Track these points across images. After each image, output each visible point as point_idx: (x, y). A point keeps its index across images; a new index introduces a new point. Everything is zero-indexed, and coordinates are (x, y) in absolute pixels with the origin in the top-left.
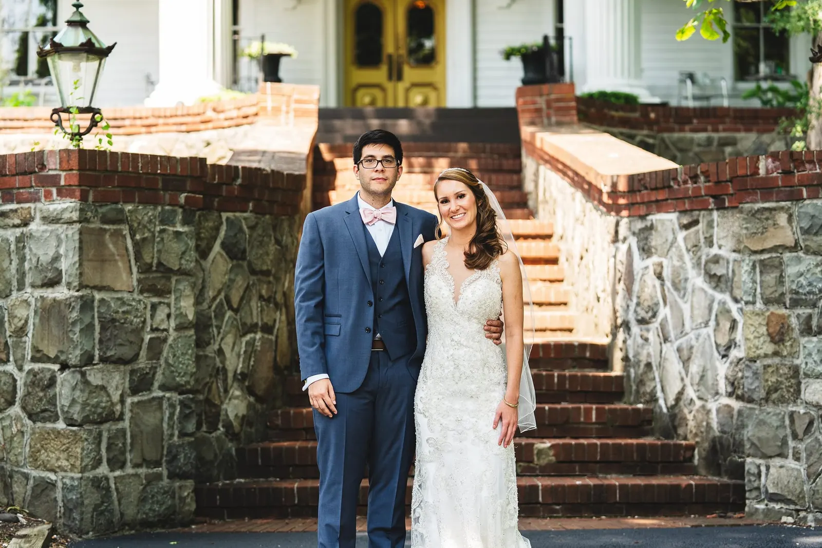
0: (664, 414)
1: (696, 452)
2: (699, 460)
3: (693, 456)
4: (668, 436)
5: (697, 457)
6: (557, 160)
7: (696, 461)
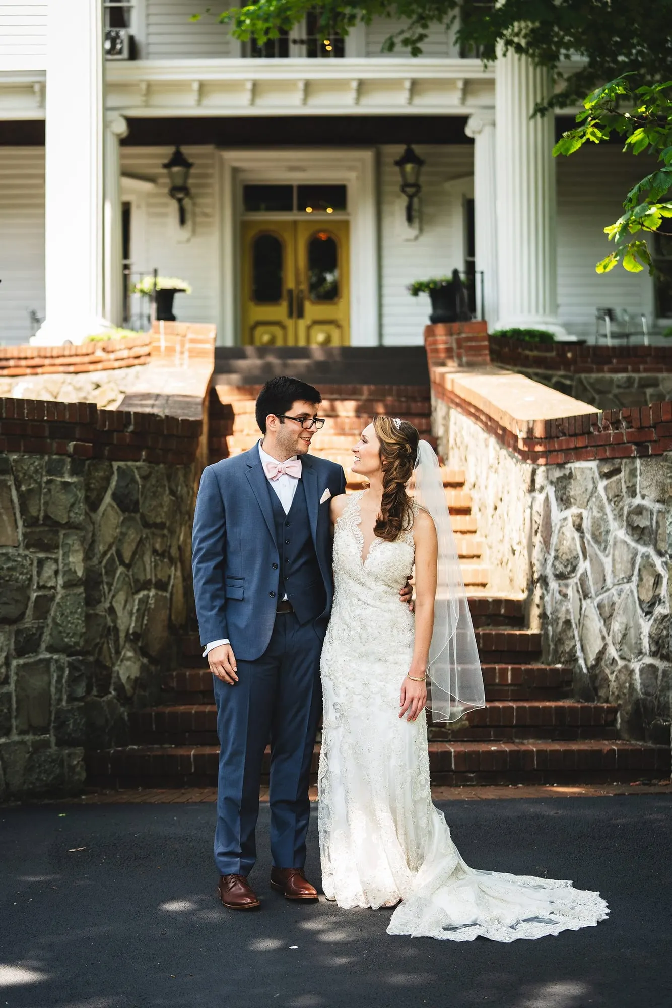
0: (584, 674)
1: (618, 715)
2: (621, 723)
3: (615, 720)
4: (589, 699)
5: (619, 721)
6: (469, 404)
7: (618, 726)
